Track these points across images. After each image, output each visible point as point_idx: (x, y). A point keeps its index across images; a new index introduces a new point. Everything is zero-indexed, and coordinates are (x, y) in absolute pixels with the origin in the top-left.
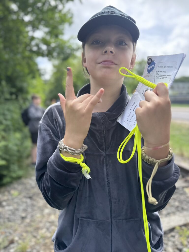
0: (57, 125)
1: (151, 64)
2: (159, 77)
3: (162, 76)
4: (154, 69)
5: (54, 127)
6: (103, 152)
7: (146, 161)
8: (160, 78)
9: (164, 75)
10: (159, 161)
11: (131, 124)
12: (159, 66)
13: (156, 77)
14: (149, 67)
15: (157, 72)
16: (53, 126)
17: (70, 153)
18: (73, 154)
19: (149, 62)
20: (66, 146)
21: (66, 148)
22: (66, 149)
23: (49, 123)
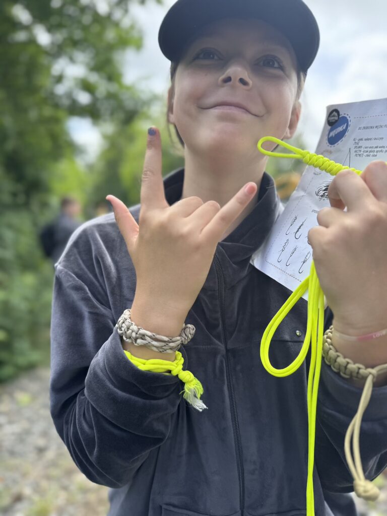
0: (102, 275)
1: (336, 124)
2: (362, 153)
3: (371, 149)
4: (346, 134)
5: (94, 280)
6: (220, 344)
7: (339, 369)
8: (365, 154)
9: (377, 147)
10: (374, 371)
11: (290, 270)
12: (362, 126)
13: (353, 154)
14: (331, 131)
15: (357, 141)
16: (91, 276)
17: (155, 349)
18: (161, 350)
19: (333, 118)
20: (142, 331)
21: (143, 337)
22: (143, 339)
23: (81, 269)
